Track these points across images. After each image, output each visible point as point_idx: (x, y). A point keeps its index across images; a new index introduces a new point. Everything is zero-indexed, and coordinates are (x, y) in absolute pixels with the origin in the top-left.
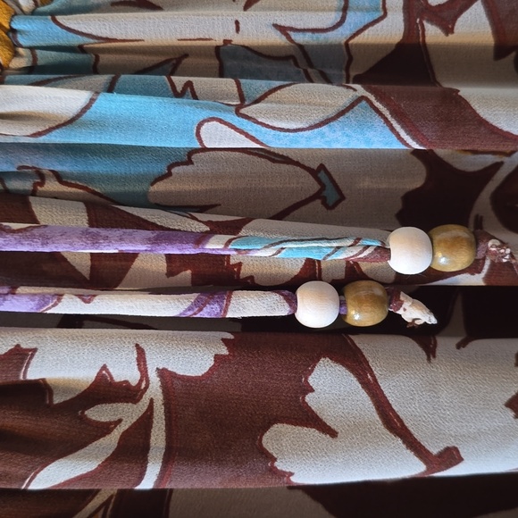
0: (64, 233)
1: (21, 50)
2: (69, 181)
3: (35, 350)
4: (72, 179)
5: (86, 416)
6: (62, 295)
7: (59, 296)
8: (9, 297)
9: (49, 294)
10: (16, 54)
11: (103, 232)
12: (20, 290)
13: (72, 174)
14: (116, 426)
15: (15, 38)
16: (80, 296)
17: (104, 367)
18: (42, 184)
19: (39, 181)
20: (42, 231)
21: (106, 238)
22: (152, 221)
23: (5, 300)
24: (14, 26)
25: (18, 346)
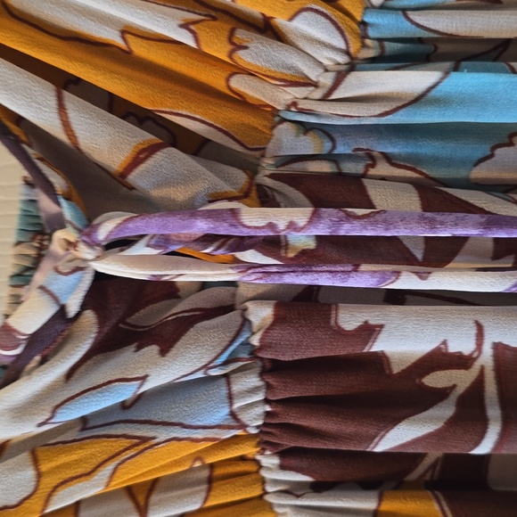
0: (404, 218)
1: (368, 42)
2: (398, 163)
3: (381, 326)
4: (401, 161)
5: (423, 383)
6: (399, 272)
7: (398, 273)
8: (353, 274)
9: (388, 271)
10: (364, 46)
11: (439, 217)
12: (363, 267)
13: (400, 155)
14: (451, 391)
15: (365, 30)
16: (416, 273)
17: (444, 343)
18: (373, 166)
19: (369, 162)
20: (384, 216)
21: (442, 223)
22: (481, 206)
23: (349, 277)
24: (366, 20)
25: (366, 322)
